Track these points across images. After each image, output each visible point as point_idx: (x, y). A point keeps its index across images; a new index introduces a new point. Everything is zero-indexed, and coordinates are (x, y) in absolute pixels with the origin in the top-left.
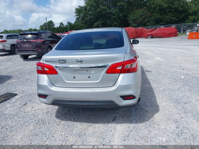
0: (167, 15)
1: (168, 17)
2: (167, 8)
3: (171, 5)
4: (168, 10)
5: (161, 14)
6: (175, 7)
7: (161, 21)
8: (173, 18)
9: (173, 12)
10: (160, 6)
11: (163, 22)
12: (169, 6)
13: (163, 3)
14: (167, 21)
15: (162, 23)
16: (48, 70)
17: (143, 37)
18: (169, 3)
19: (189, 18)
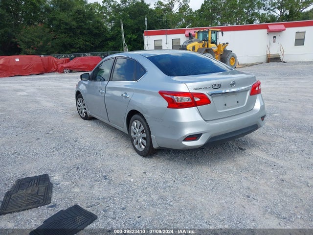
0: (78, 39)
1: (81, 41)
2: (78, 28)
3: (83, 24)
4: (79, 31)
5: (70, 36)
6: (88, 28)
7: (71, 46)
8: (88, 43)
9: (86, 34)
10: (66, 24)
11: (75, 48)
12: (80, 26)
13: (70, 20)
14: (80, 46)
15: (73, 50)
16: (199, 100)
17: (54, 72)
18: (79, 21)
19: (108, 44)
